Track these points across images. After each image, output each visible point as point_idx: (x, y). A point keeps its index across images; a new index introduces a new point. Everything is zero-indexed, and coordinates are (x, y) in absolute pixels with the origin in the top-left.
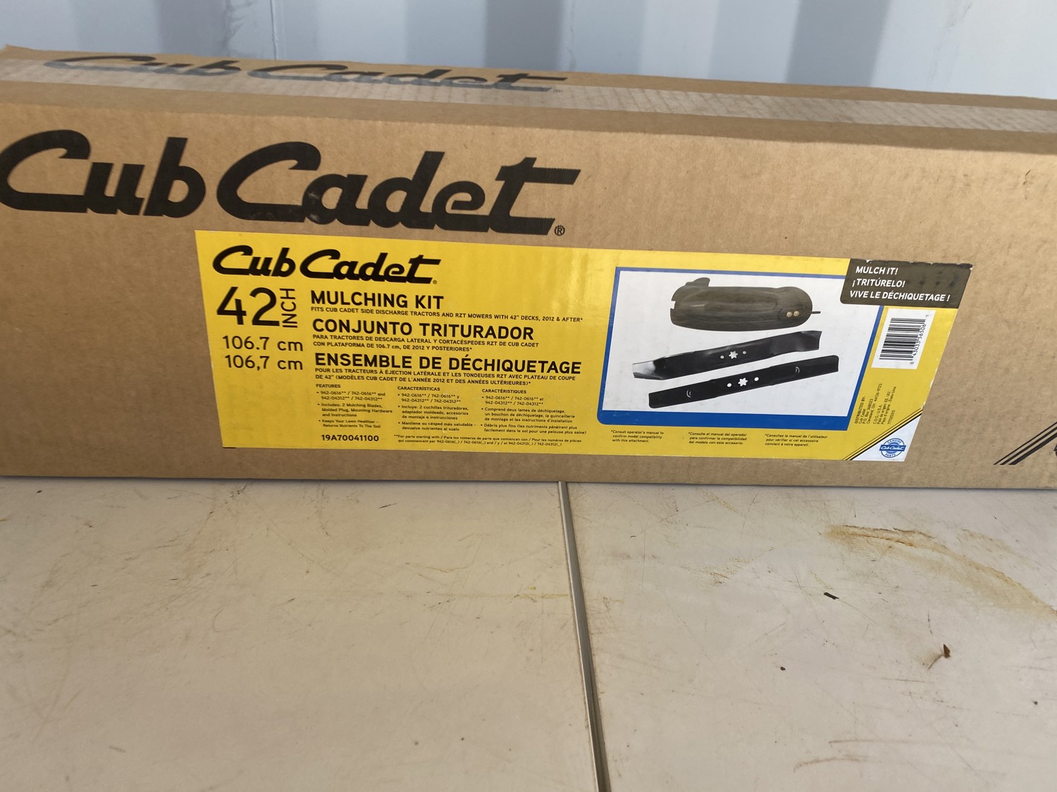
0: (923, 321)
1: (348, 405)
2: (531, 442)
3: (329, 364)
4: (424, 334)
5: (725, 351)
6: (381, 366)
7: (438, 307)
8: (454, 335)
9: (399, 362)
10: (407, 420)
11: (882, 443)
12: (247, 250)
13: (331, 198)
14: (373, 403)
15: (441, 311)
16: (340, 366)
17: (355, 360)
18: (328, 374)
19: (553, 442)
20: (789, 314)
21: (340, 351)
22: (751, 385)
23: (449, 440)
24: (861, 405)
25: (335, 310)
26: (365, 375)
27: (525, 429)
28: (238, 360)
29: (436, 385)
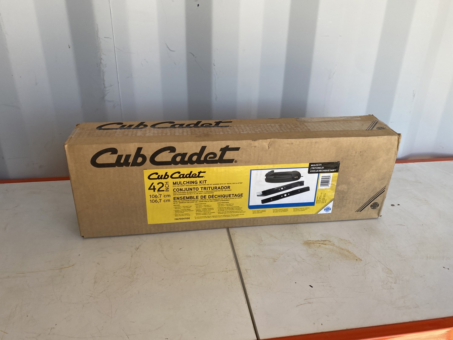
0: (330, 176)
1: (182, 210)
2: (231, 216)
3: (177, 200)
4: (202, 190)
5: (280, 188)
6: (191, 199)
7: (205, 183)
8: (209, 190)
9: (195, 197)
10: (197, 213)
11: (325, 208)
12: (157, 174)
13: (178, 159)
14: (188, 209)
15: (206, 184)
16: (180, 200)
17: (184, 198)
18: (176, 202)
19: (237, 215)
20: (295, 177)
21: (180, 196)
22: (288, 196)
23: (209, 217)
24: (317, 199)
25: (179, 186)
26: (186, 202)
27: (229, 212)
28: (153, 201)
29: (205, 203)
